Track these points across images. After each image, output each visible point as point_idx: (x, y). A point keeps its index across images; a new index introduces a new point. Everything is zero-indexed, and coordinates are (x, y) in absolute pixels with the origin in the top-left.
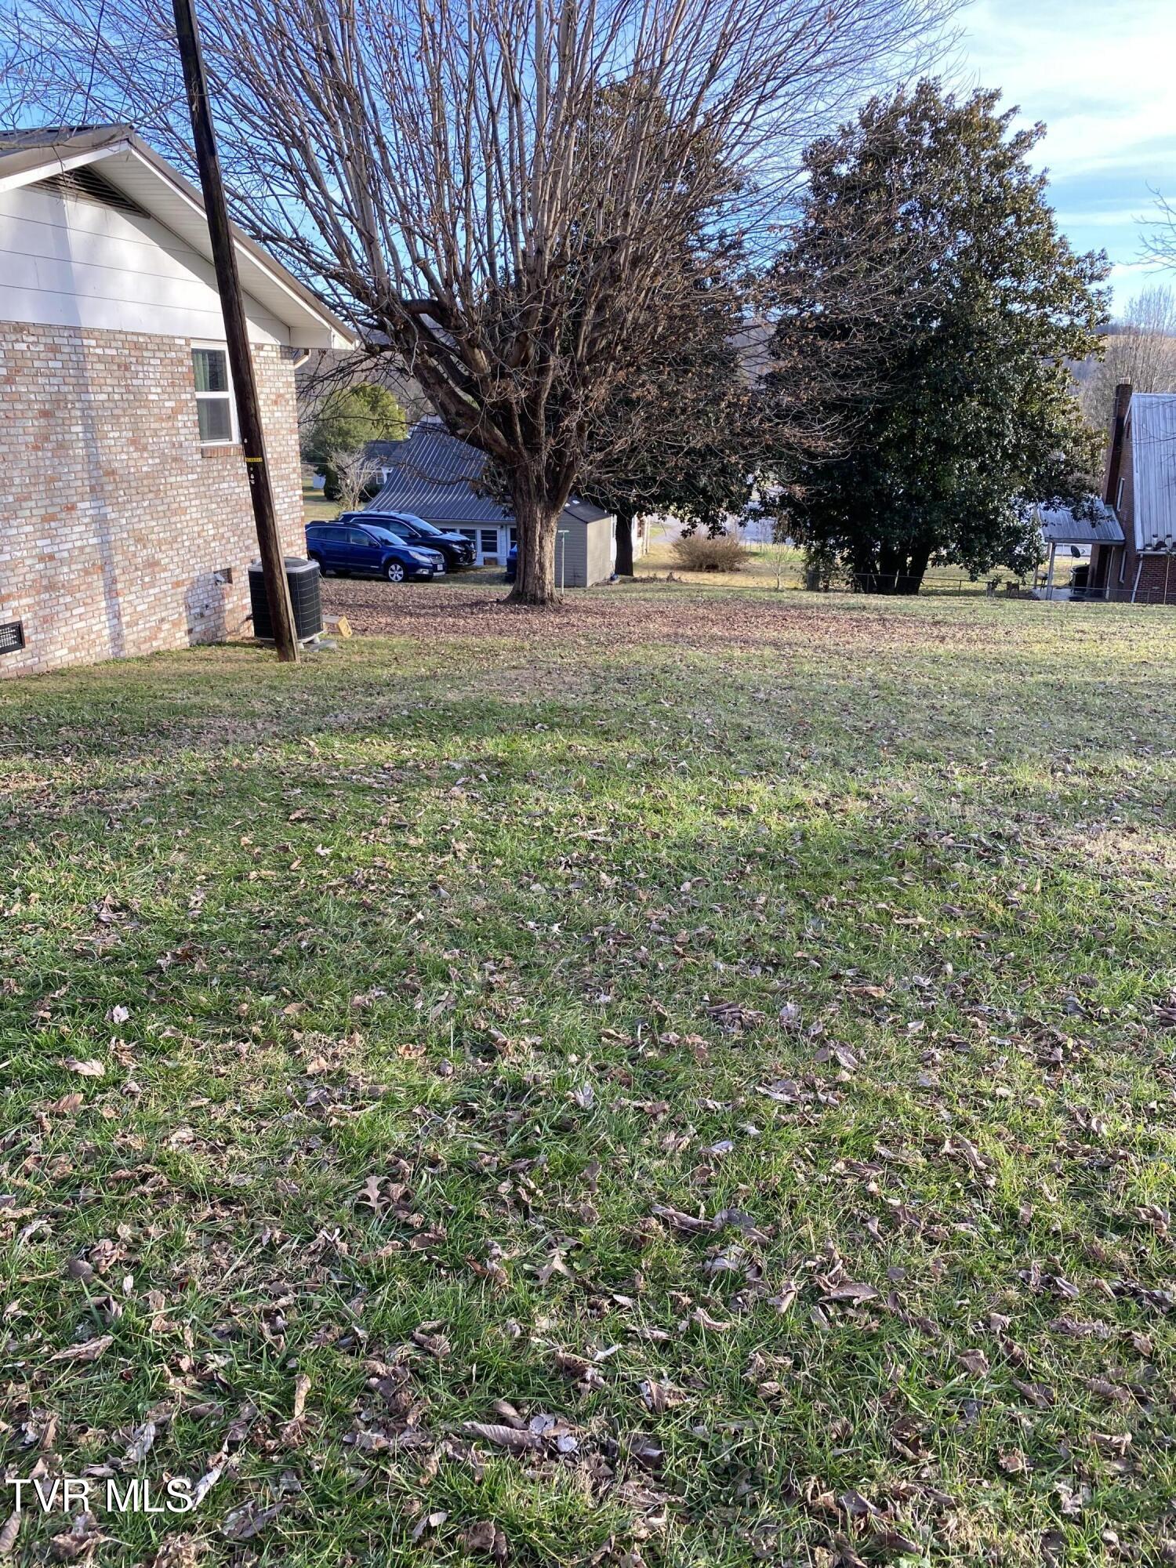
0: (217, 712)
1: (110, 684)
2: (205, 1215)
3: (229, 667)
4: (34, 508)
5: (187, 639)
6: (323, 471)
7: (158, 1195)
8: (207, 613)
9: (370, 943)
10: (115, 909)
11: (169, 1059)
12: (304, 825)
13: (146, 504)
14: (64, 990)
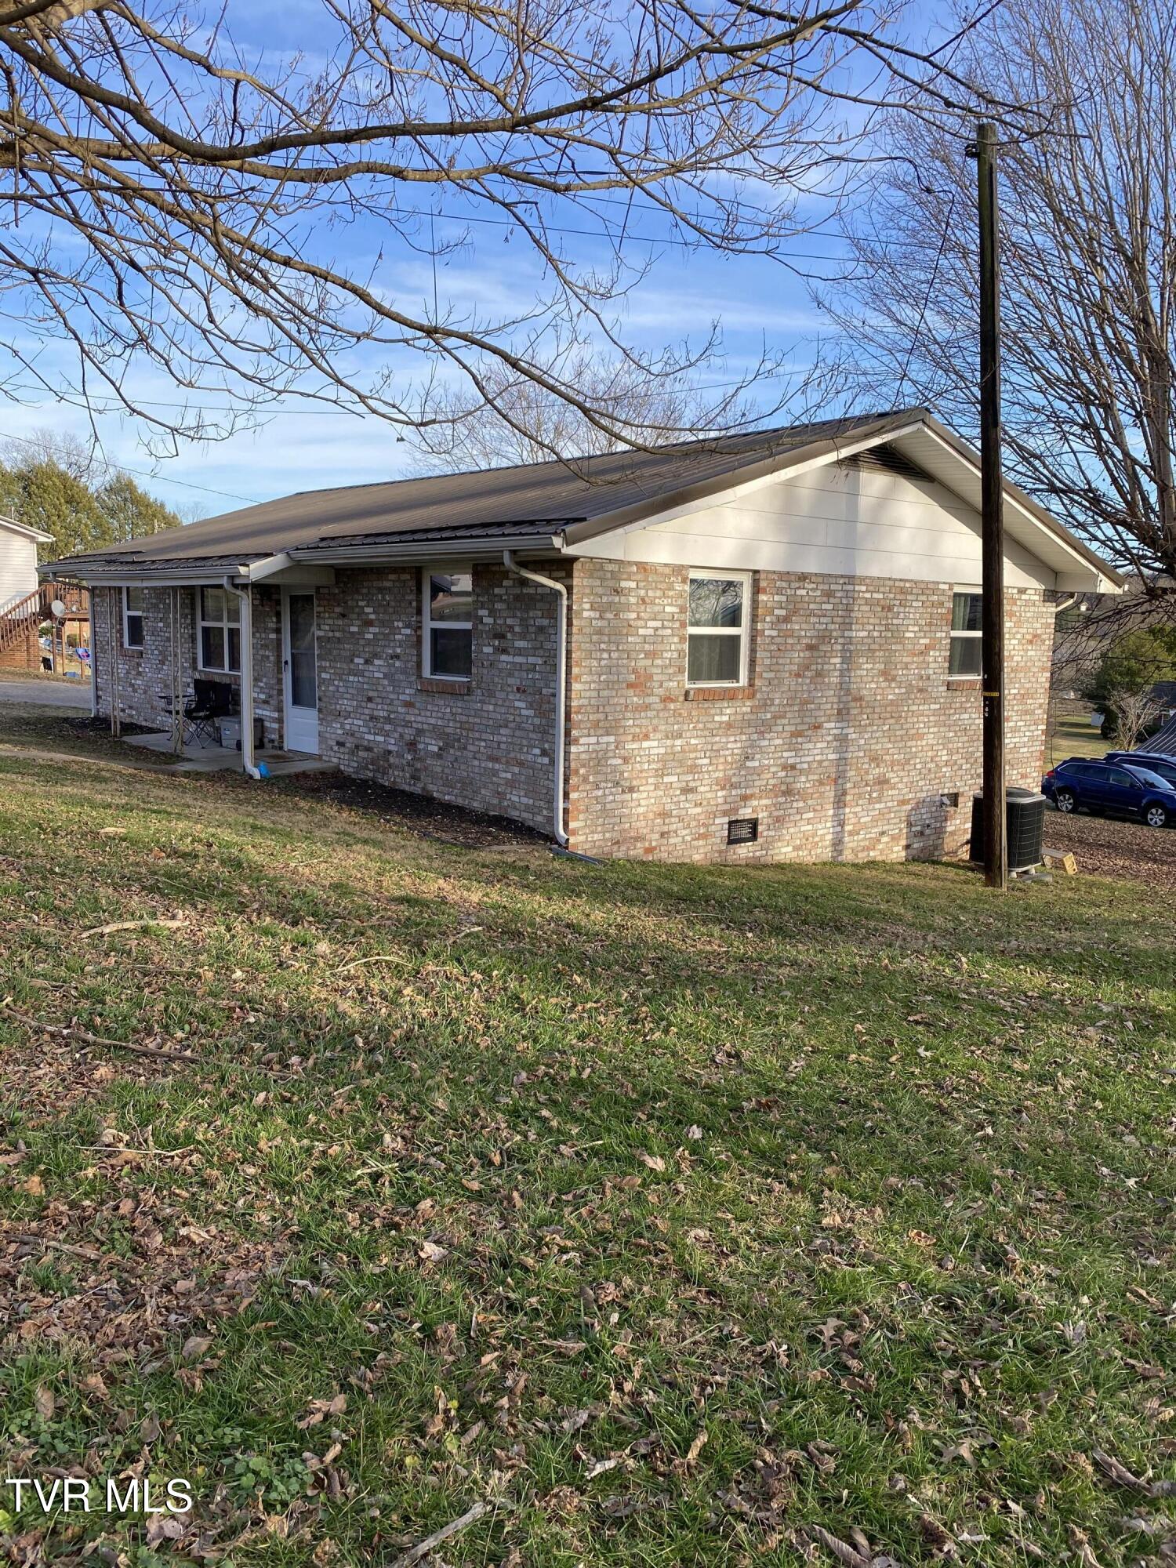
0: (899, 919)
1: (818, 882)
2: (688, 1294)
3: (933, 884)
4: (786, 725)
5: (903, 854)
6: (1103, 710)
7: (662, 1268)
8: (927, 832)
9: (930, 1141)
10: (729, 1055)
11: (716, 1175)
12: (920, 1028)
13: (886, 728)
14: (664, 1103)
